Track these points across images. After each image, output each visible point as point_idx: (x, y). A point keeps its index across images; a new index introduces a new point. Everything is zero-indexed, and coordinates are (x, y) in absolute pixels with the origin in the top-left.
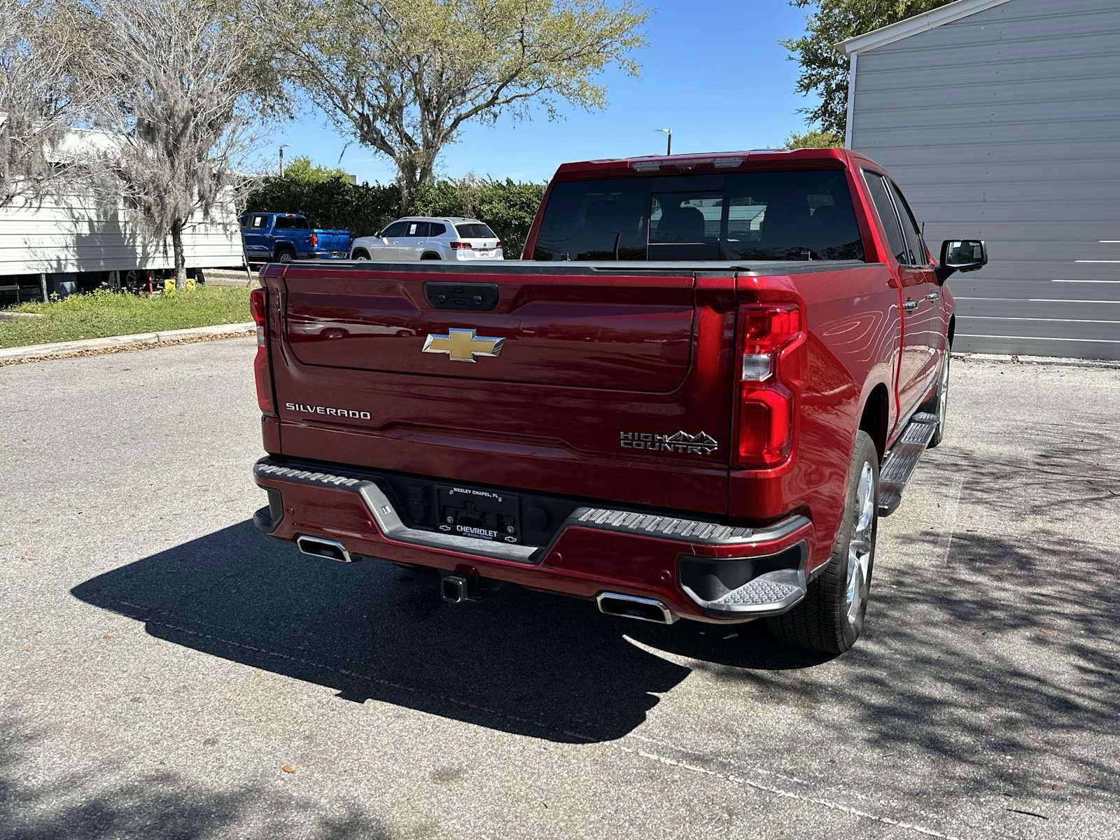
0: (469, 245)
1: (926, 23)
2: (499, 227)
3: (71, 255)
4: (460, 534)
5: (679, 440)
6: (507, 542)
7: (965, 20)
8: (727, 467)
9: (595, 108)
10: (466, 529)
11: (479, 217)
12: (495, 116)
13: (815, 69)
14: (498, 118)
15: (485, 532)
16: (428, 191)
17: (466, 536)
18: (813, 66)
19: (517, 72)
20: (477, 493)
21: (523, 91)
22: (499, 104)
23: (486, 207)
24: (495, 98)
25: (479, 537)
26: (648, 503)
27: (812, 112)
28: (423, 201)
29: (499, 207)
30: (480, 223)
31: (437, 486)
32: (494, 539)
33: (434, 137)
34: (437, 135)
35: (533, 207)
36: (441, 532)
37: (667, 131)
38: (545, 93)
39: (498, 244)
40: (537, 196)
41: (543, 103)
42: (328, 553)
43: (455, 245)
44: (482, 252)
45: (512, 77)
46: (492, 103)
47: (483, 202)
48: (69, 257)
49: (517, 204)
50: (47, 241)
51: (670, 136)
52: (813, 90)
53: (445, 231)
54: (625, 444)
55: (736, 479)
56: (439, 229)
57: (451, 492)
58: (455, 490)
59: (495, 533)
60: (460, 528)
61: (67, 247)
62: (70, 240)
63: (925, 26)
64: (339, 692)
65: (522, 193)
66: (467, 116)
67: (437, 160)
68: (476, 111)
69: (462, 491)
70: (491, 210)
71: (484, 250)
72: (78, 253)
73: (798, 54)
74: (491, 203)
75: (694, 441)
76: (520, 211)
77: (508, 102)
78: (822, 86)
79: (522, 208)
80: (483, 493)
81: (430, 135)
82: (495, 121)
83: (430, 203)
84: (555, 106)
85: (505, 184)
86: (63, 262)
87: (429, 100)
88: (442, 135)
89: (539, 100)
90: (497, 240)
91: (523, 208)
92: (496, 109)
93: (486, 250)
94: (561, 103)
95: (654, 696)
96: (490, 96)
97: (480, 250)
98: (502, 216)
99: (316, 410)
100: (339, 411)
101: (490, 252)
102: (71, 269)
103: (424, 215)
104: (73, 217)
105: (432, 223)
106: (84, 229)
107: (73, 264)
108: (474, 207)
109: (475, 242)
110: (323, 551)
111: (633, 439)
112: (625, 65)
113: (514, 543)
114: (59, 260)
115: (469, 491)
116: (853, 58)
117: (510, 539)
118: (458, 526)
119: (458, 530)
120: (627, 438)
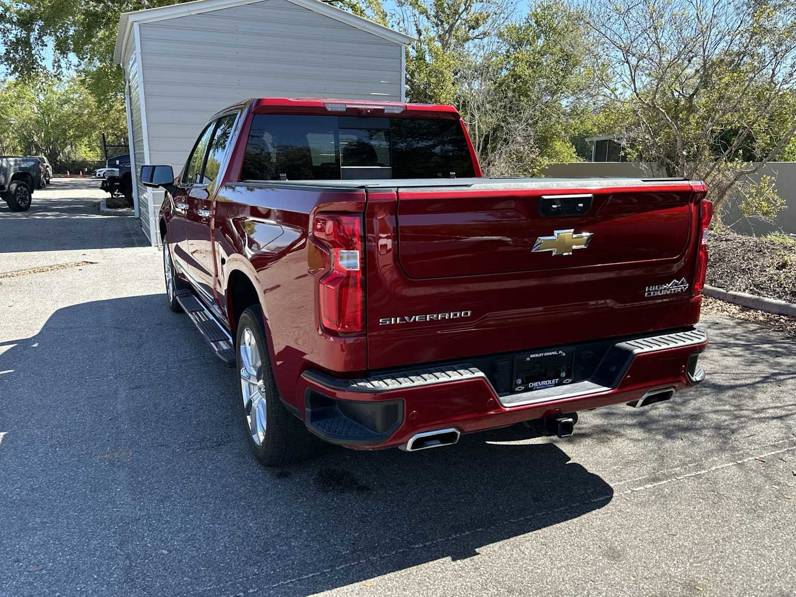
1: (187, 10)
4: (532, 389)
5: (673, 286)
6: (565, 384)
7: (215, 14)
8: (689, 297)
10: (536, 384)
15: (550, 381)
17: (536, 389)
20: (548, 354)
25: (545, 387)
26: (652, 330)
31: (518, 357)
32: (556, 385)
36: (518, 392)
54: (648, 295)
57: (528, 359)
58: (531, 356)
59: (557, 380)
60: (531, 385)
64: (450, 558)
69: (537, 355)
75: (679, 285)
80: (552, 353)
100: (440, 315)
111: (652, 291)
113: (570, 383)
115: (542, 354)
116: (136, 26)
117: (567, 381)
118: (530, 384)
119: (530, 386)
120: (649, 291)
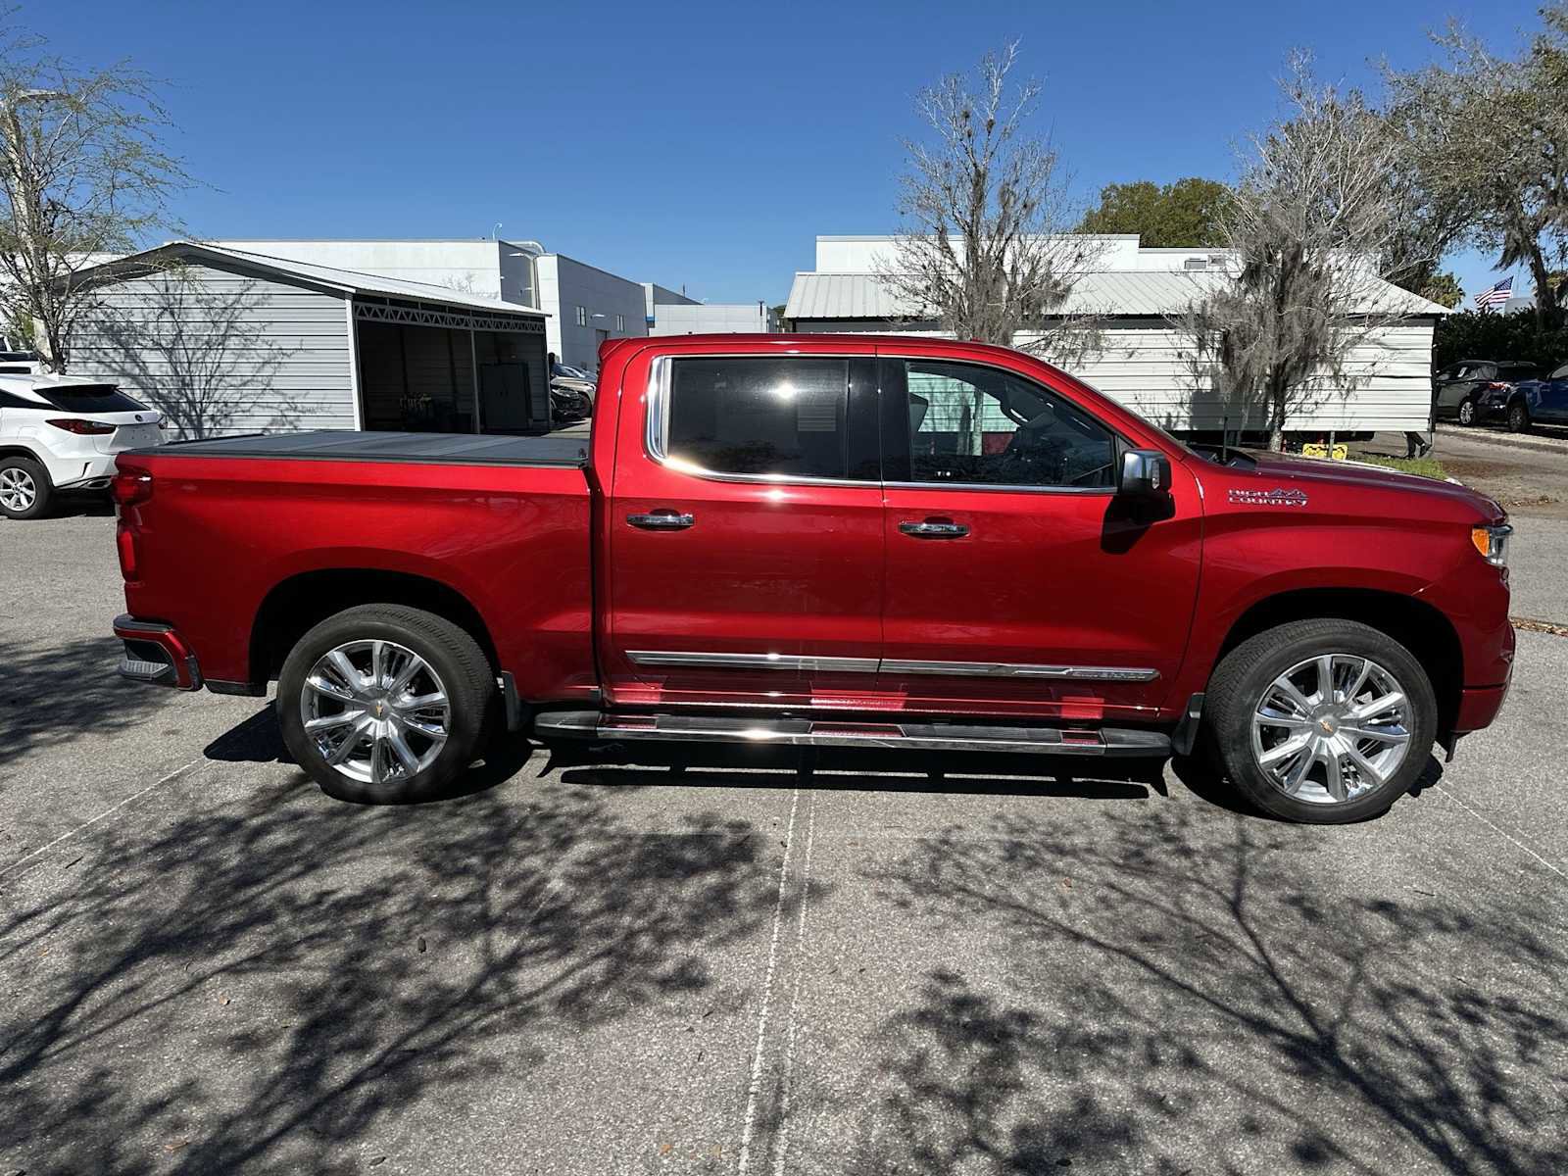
3: (1184, 412)
48: (1182, 414)
50: (1161, 397)
61: (1181, 403)
62: (1187, 396)
72: (1192, 410)
86: (1174, 420)
102: (1182, 427)
104: (1196, 370)
106: (1207, 384)
107: (1185, 422)
114: (1169, 417)
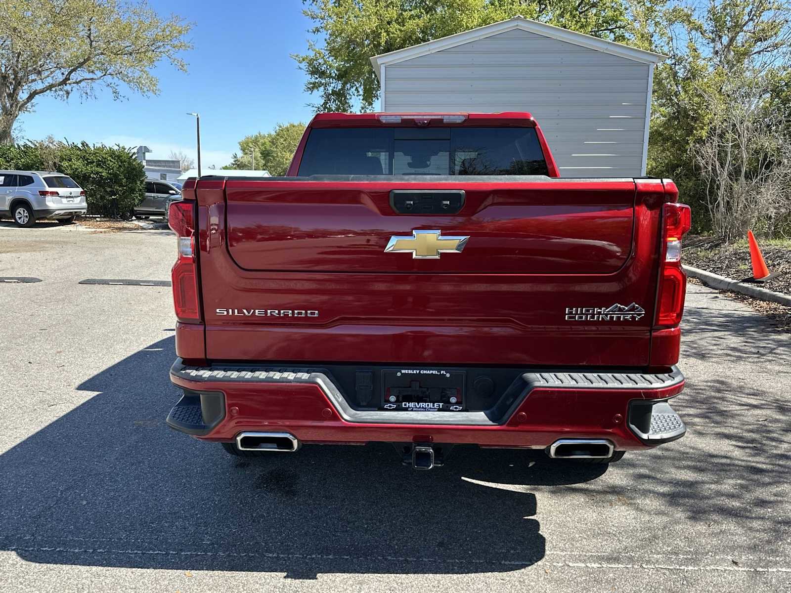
0: (57, 193)
1: (428, 49)
2: (81, 179)
4: (406, 409)
5: (615, 311)
6: (452, 411)
7: (453, 50)
8: (649, 328)
9: (150, 94)
10: (412, 405)
11: (60, 170)
12: (68, 93)
13: (317, 78)
14: (70, 95)
15: (431, 405)
16: (9, 149)
17: (412, 410)
18: (316, 76)
19: (85, 61)
20: (425, 372)
21: (91, 76)
22: (70, 84)
23: (65, 164)
24: (67, 79)
25: (425, 409)
27: (316, 107)
28: (5, 158)
29: (78, 164)
30: (64, 175)
31: (383, 370)
32: (439, 410)
33: (11, 106)
34: (14, 105)
35: (109, 164)
36: (387, 410)
37: (196, 114)
38: (108, 79)
39: (82, 193)
40: (111, 156)
41: (108, 85)
42: (269, 445)
43: (44, 193)
44: (69, 199)
45: (81, 65)
46: (64, 82)
47: (62, 159)
49: (94, 162)
51: (198, 118)
52: (315, 91)
53: (33, 182)
54: (569, 318)
55: (656, 337)
56: (28, 181)
57: (399, 374)
58: (403, 371)
59: (441, 404)
60: (405, 405)
63: (427, 51)
64: (285, 574)
65: (97, 153)
66: (42, 91)
67: (15, 125)
68: (50, 87)
69: (410, 372)
70: (70, 166)
71: (70, 197)
73: (304, 65)
74: (70, 160)
75: (627, 311)
76: (97, 167)
77: (77, 83)
78: (322, 88)
79: (98, 165)
80: (431, 372)
81: (8, 105)
82: (67, 97)
83: (12, 159)
84: (119, 89)
85: (80, 146)
87: (5, 76)
88: (19, 106)
89: (104, 84)
90: (80, 190)
91: (100, 165)
92: (68, 87)
93: (72, 197)
94: (123, 88)
95: (529, 519)
96: (61, 78)
97: (67, 197)
98: (82, 171)
99: (254, 312)
100: (282, 311)
101: (75, 199)
103: (6, 169)
105: (20, 176)
108: (55, 163)
109: (62, 191)
110: (264, 445)
111: (577, 314)
112: (176, 62)
113: (459, 411)
115: (418, 372)
116: (383, 67)
117: (456, 408)
118: (403, 403)
119: (403, 406)
120: (571, 313)
